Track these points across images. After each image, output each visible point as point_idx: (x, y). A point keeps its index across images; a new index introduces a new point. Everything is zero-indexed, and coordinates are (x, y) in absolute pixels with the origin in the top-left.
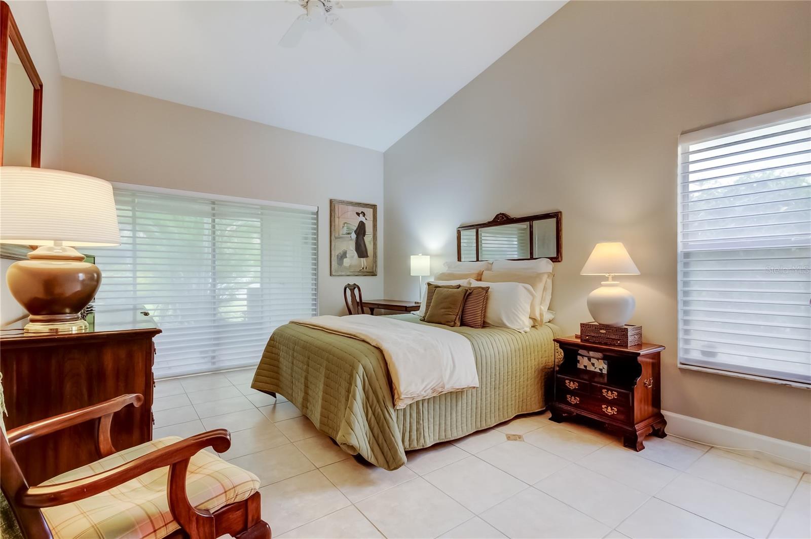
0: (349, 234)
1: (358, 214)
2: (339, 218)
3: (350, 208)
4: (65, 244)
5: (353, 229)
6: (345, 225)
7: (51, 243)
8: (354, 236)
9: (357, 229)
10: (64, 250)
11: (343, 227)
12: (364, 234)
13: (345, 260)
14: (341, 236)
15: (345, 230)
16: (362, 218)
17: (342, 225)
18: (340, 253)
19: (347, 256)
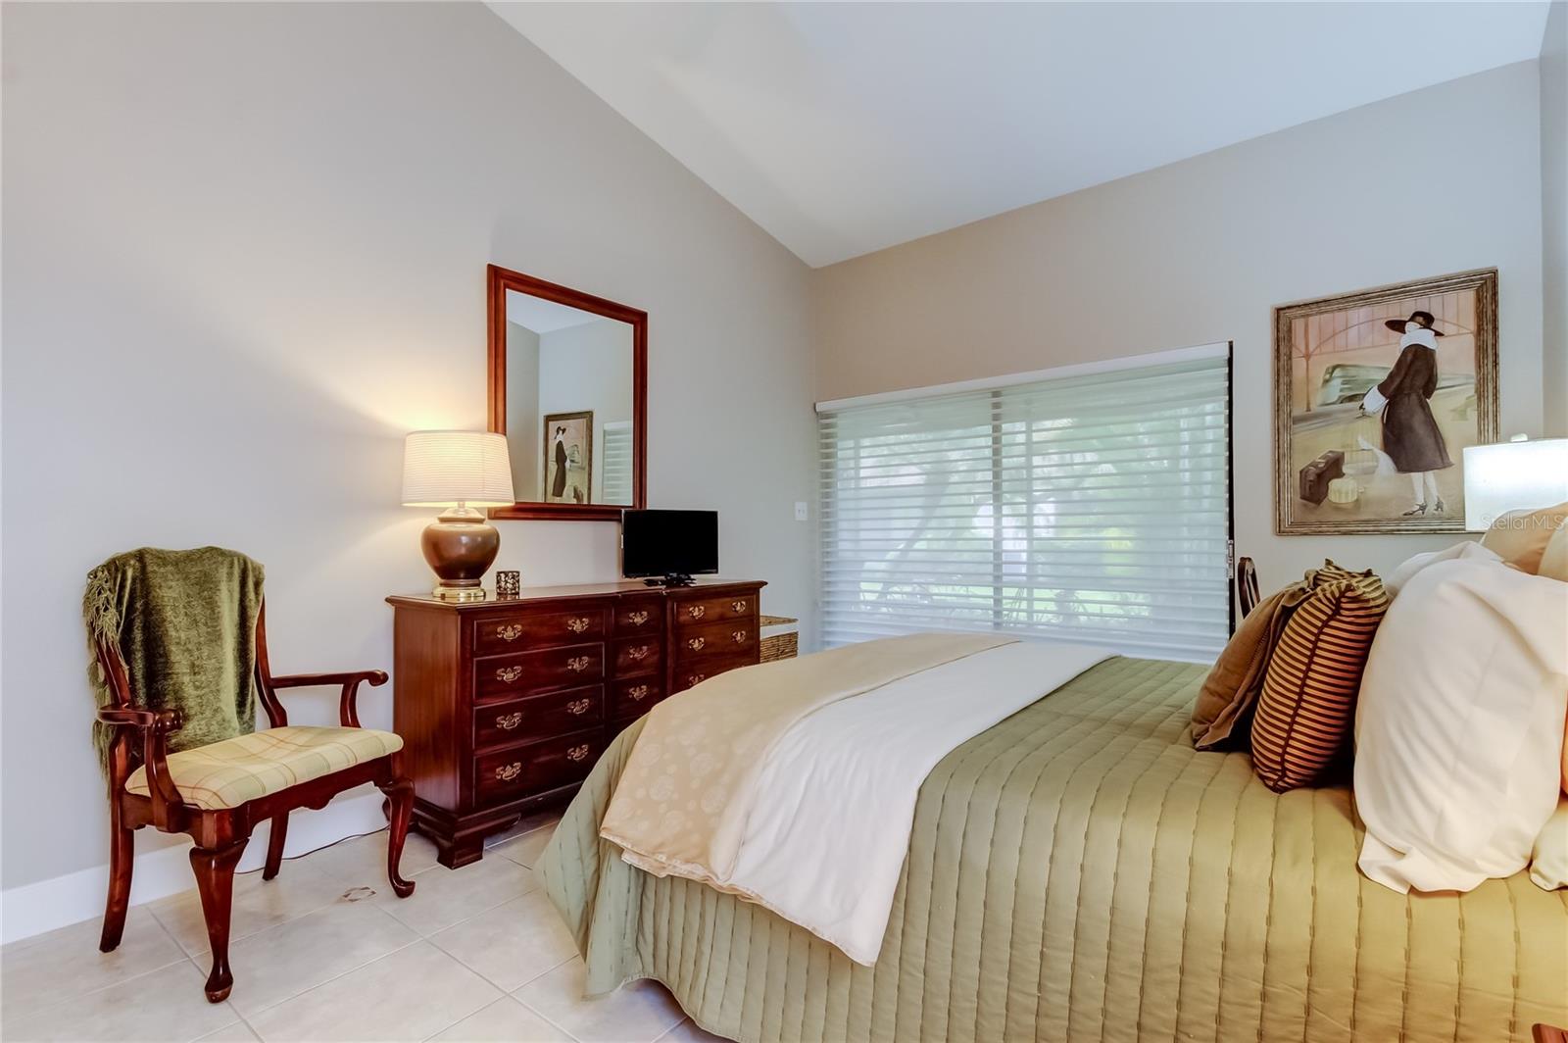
0: (1351, 398)
1: (1397, 326)
2: (1308, 356)
3: (1359, 314)
4: (468, 504)
5: (1372, 381)
6: (1337, 373)
7: (455, 504)
8: (1375, 402)
9: (1391, 376)
10: (466, 512)
11: (1326, 381)
12: (1429, 386)
13: (1335, 484)
14: (1315, 408)
15: (1335, 390)
16: (1416, 335)
17: (1319, 375)
18: (1314, 465)
19: (1345, 469)
